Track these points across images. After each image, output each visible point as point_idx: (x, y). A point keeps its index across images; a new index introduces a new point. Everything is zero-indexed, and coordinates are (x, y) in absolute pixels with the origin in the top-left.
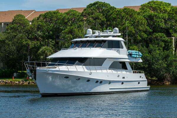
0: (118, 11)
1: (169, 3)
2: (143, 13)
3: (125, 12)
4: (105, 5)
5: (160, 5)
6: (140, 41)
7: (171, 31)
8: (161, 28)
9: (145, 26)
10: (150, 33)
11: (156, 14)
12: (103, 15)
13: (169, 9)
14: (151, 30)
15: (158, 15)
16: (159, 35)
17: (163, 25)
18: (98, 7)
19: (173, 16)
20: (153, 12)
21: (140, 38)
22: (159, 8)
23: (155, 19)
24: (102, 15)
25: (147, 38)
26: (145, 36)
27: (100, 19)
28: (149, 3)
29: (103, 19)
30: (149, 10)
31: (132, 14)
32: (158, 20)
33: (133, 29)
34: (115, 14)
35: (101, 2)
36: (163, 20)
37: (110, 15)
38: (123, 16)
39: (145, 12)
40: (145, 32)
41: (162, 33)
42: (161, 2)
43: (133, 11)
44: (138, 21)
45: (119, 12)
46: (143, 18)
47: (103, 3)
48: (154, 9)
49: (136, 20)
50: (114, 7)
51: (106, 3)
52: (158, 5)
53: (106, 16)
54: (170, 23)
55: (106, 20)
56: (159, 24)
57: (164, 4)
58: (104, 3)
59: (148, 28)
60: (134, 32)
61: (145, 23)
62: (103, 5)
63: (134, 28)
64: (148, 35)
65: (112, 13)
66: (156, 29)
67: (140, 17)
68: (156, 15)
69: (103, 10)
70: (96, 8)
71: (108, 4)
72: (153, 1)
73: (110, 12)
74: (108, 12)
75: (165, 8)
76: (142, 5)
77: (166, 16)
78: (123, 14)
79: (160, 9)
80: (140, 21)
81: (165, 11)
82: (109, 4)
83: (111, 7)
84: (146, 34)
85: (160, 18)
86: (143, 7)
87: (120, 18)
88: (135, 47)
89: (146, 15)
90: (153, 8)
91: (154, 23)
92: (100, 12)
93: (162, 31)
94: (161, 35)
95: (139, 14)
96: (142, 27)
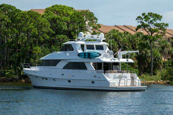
0: (22, 13)
1: (72, 7)
2: (47, 16)
3: (29, 15)
4: (10, 7)
5: (63, 9)
6: (44, 42)
7: (73, 33)
8: (64, 30)
9: (49, 28)
10: (53, 35)
11: (59, 17)
12: (9, 17)
13: (71, 13)
14: (54, 32)
15: (60, 19)
16: (61, 37)
17: (65, 28)
18: (4, 9)
19: (75, 19)
20: (56, 15)
21: (43, 40)
22: (62, 11)
23: (58, 22)
24: (7, 16)
25: (50, 39)
26: (48, 37)
27: (6, 21)
28: (53, 7)
29: (8, 21)
30: (52, 13)
31: (36, 16)
32: (61, 23)
33: (37, 31)
34: (20, 16)
35: (7, 5)
36: (65, 23)
37: (15, 17)
38: (28, 19)
39: (48, 15)
40: (48, 34)
41: (65, 35)
42: (64, 6)
43: (37, 13)
44: (42, 23)
45: (24, 15)
46: (47, 21)
47: (8, 5)
48: (58, 13)
49: (39, 22)
50: (19, 10)
51: (12, 6)
52: (61, 8)
53: (11, 18)
54: (72, 26)
55: (11, 22)
56: (61, 27)
57: (67, 8)
58: (10, 5)
59: (51, 30)
60: (38, 34)
61: (48, 25)
62: (9, 8)
63: (38, 29)
64: (50, 37)
65: (17, 15)
66: (58, 31)
67: (43, 19)
68: (59, 19)
69: (9, 12)
70: (2, 10)
71: (13, 6)
72: (57, 5)
73: (15, 14)
74: (14, 14)
75: (67, 11)
76: (46, 9)
77: (68, 19)
78: (27, 16)
79: (63, 13)
80: (43, 24)
81: (68, 15)
82: (15, 7)
83: (17, 10)
84: (49, 35)
85: (62, 21)
86: (47, 10)
87: (24, 21)
88: (38, 47)
89: (49, 18)
90: (56, 12)
91: (57, 25)
92: (6, 14)
93: (65, 33)
94: (63, 37)
95: (43, 16)
96: (45, 29)
